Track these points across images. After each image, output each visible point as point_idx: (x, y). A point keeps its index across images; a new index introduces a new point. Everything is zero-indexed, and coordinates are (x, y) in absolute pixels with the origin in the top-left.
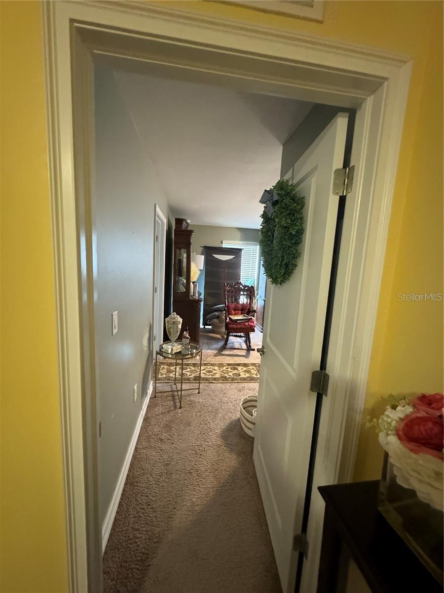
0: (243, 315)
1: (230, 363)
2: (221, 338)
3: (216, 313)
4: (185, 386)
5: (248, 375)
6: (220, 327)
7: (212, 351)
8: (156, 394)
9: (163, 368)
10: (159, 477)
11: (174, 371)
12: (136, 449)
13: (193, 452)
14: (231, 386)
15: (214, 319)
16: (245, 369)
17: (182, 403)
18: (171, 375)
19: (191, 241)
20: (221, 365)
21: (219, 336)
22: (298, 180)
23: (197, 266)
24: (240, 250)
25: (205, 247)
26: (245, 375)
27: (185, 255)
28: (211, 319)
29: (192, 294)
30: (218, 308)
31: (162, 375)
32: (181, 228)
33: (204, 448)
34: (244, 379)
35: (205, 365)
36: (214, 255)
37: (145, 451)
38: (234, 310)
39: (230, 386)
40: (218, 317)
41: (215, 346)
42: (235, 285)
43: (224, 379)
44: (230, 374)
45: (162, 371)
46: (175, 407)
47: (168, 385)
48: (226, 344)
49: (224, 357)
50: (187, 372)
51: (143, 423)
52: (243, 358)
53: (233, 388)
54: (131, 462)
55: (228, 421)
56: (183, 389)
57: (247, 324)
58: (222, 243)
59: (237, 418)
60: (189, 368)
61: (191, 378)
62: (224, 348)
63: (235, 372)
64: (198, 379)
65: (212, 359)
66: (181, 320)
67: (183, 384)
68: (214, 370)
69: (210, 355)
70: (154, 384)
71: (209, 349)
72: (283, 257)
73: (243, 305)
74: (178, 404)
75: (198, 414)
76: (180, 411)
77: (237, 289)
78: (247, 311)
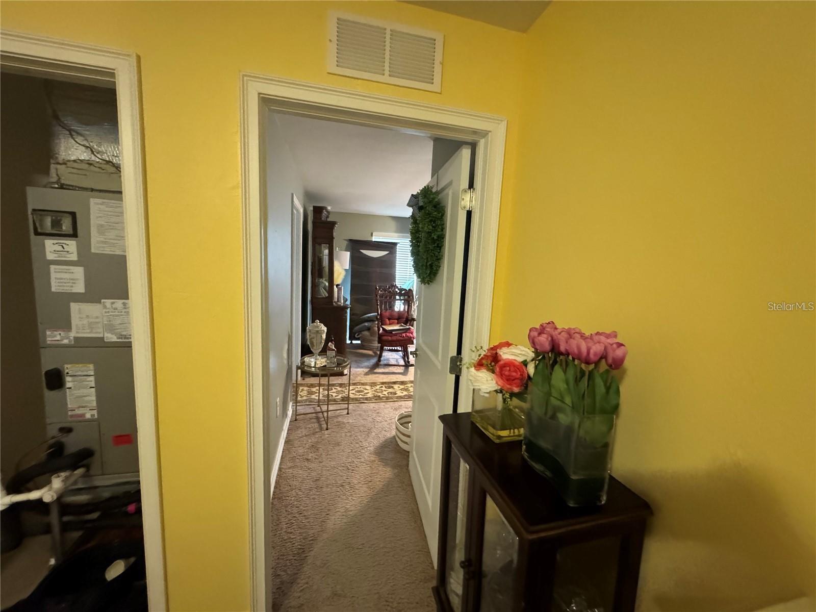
0: (399, 325)
1: (384, 381)
2: (373, 354)
3: (366, 324)
4: (331, 408)
5: (405, 393)
6: (371, 341)
7: (362, 369)
8: (297, 417)
9: (303, 390)
10: (309, 491)
11: (316, 393)
12: (280, 469)
13: (344, 468)
14: (386, 405)
15: (363, 331)
16: (402, 387)
17: (329, 424)
18: (313, 397)
19: (334, 234)
20: (373, 384)
21: (370, 353)
22: (443, 186)
23: (342, 265)
24: (395, 244)
25: (350, 240)
26: (402, 393)
27: (326, 252)
28: (360, 332)
29: (336, 300)
30: (369, 317)
31: (302, 397)
32: (321, 219)
33: (357, 464)
34: (401, 397)
35: (354, 384)
36: (361, 251)
37: (291, 470)
38: (389, 319)
39: (384, 405)
40: (369, 329)
41: (366, 364)
42: (389, 288)
43: (378, 398)
44: (385, 393)
45: (301, 394)
46: (321, 429)
47: (310, 408)
48: (379, 360)
49: (377, 375)
50: (333, 393)
51: (284, 446)
52: (400, 376)
53: (388, 408)
54: (276, 480)
55: (382, 439)
56: (329, 410)
57: (404, 335)
58: (372, 235)
59: (392, 436)
60: (335, 389)
61: (338, 399)
62: (377, 365)
63: (390, 390)
64: (346, 399)
65: (362, 378)
66: (325, 329)
67: (329, 406)
68: (366, 389)
69: (361, 374)
70: (295, 407)
71: (358, 367)
72: (427, 258)
73: (399, 312)
74: (324, 426)
75: (348, 434)
76: (326, 432)
77: (391, 293)
78: (405, 319)
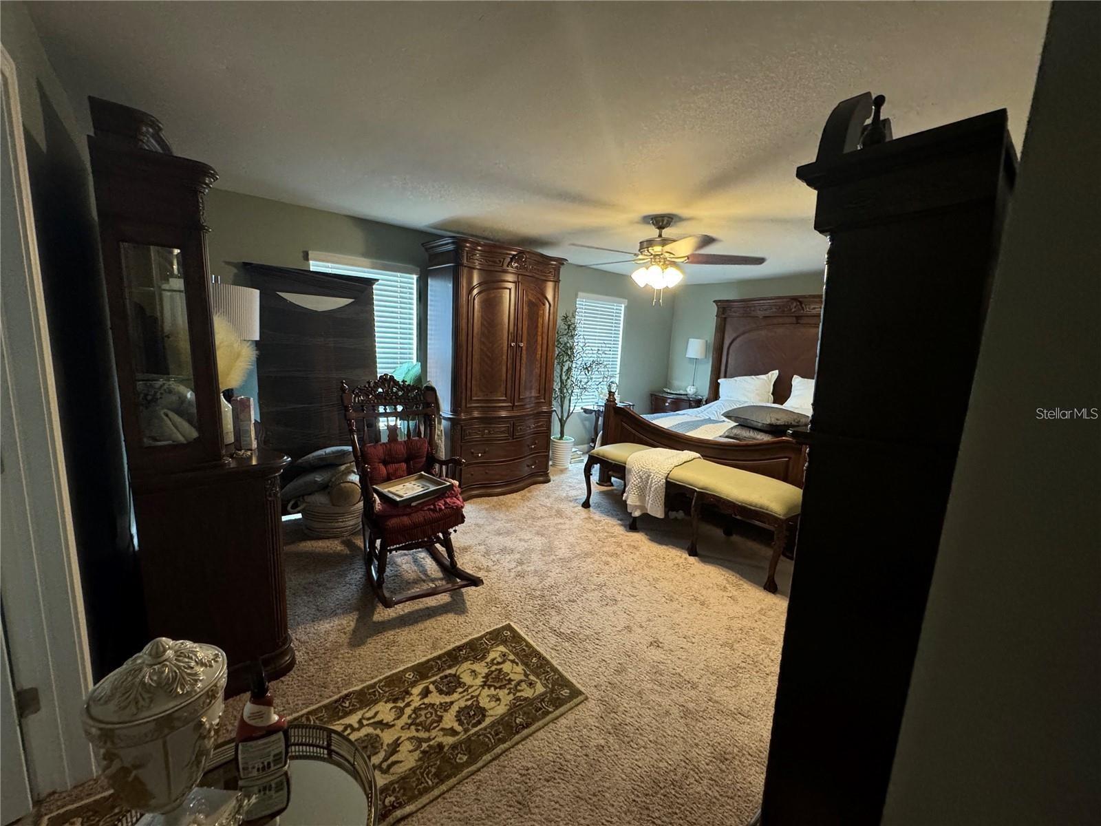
0: (415, 476)
1: (421, 658)
3: (318, 478)
7: (336, 622)
15: (309, 494)
16: (482, 670)
21: (338, 546)
23: (237, 329)
24: (369, 282)
25: (245, 264)
26: (497, 699)
28: (300, 496)
29: (234, 446)
30: (321, 458)
36: (284, 295)
38: (385, 463)
43: (440, 764)
44: (448, 721)
58: (306, 257)
63: (459, 700)
65: (349, 664)
68: (382, 725)
69: (338, 646)
78: (425, 458)
